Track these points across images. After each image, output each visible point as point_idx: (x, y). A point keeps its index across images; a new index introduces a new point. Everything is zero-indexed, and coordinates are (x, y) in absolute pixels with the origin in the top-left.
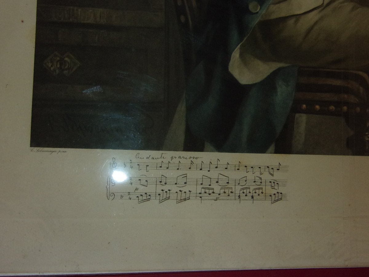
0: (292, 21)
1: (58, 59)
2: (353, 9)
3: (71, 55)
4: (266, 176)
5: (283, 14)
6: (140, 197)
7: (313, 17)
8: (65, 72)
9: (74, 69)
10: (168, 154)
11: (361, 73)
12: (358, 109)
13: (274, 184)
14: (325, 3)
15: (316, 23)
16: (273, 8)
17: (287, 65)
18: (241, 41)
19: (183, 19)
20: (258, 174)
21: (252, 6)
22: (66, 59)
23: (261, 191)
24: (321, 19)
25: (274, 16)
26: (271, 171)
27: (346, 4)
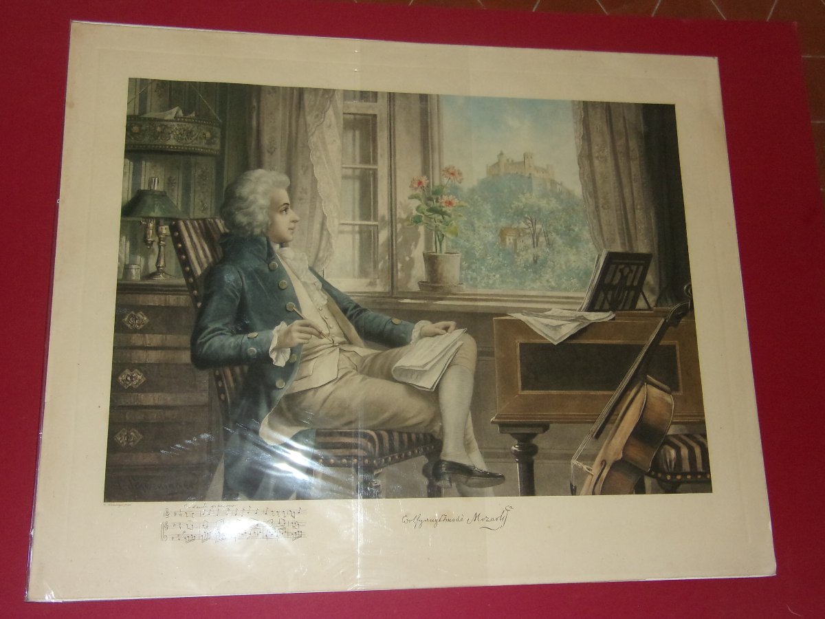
0: (311, 393)
1: (126, 434)
2: (362, 380)
3: (135, 431)
4: (289, 518)
5: (304, 389)
6: (187, 538)
7: (329, 388)
8: (131, 444)
9: (138, 441)
10: (209, 504)
11: (369, 431)
12: (367, 461)
13: (295, 524)
14: (339, 377)
15: (330, 394)
16: (295, 384)
17: (307, 428)
18: (269, 411)
19: (223, 397)
20: (282, 516)
21: (279, 383)
22: (132, 433)
23: (284, 530)
24: (336, 389)
25: (296, 390)
26: (293, 515)
27: (356, 376)
